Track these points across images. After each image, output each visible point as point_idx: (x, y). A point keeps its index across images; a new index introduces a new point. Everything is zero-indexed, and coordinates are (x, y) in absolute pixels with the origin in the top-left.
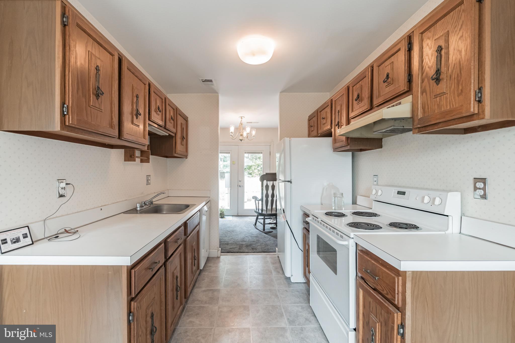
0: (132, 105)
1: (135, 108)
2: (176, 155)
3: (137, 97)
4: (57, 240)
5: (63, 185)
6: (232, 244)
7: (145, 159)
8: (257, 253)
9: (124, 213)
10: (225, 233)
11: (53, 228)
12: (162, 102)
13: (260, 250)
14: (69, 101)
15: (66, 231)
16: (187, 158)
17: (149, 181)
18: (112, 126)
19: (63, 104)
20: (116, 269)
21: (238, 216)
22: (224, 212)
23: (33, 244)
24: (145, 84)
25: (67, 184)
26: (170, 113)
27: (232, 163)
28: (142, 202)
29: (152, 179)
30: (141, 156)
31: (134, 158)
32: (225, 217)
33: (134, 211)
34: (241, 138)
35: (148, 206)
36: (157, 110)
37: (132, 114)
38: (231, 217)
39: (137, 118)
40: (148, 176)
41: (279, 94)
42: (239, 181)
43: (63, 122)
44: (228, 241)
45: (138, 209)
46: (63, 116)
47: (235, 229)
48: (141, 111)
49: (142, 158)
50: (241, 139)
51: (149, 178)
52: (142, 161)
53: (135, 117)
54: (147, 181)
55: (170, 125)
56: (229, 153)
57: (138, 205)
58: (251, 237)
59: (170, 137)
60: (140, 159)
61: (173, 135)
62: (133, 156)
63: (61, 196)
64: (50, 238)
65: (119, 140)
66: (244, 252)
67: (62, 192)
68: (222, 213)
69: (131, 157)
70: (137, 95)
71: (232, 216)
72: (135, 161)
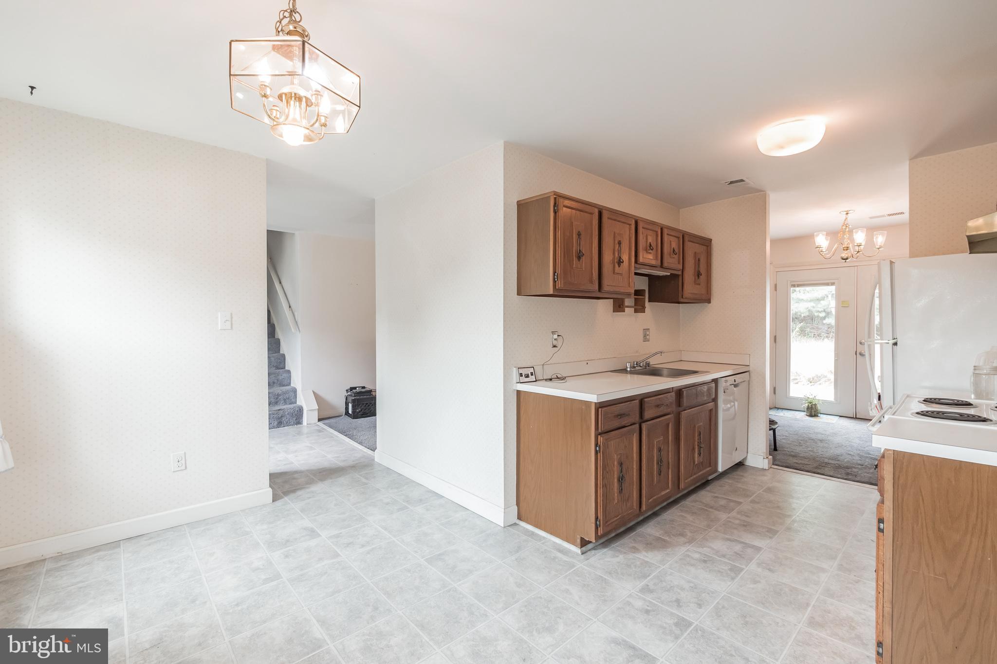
0: (614, 254)
1: (617, 256)
2: (682, 300)
3: (620, 243)
4: (551, 381)
5: (555, 336)
6: (806, 458)
7: (639, 308)
8: (855, 481)
9: (611, 371)
10: (801, 440)
11: (549, 373)
12: (657, 235)
13: (866, 480)
14: (559, 271)
15: (558, 378)
16: (710, 303)
17: (648, 337)
18: (591, 282)
19: (555, 272)
20: (587, 404)
21: (856, 418)
22: (818, 406)
23: (536, 381)
24: (630, 225)
25: (558, 336)
26: (670, 243)
27: (842, 304)
28: (634, 362)
29: (652, 334)
30: (635, 305)
31: (623, 308)
32: (819, 415)
33: (624, 371)
34: (843, 255)
35: (641, 368)
36: (648, 248)
37: (614, 263)
38: (837, 418)
39: (619, 267)
40: (646, 330)
41: (908, 162)
42: (861, 343)
43: (554, 286)
44: (799, 452)
45: (629, 369)
46: (555, 282)
47: (830, 438)
48: (625, 258)
49: (636, 307)
50: (845, 258)
51: (648, 333)
52: (636, 311)
53: (617, 265)
54: (645, 336)
55: (671, 262)
56: (833, 284)
57: (628, 365)
58: (861, 456)
59: (674, 277)
60: (634, 309)
61: (680, 273)
62: (622, 306)
63: (554, 346)
64: (546, 380)
65: (599, 293)
66: (823, 474)
67: (555, 343)
68: (812, 407)
69: (620, 307)
70: (620, 241)
71: (841, 416)
72: (624, 311)
